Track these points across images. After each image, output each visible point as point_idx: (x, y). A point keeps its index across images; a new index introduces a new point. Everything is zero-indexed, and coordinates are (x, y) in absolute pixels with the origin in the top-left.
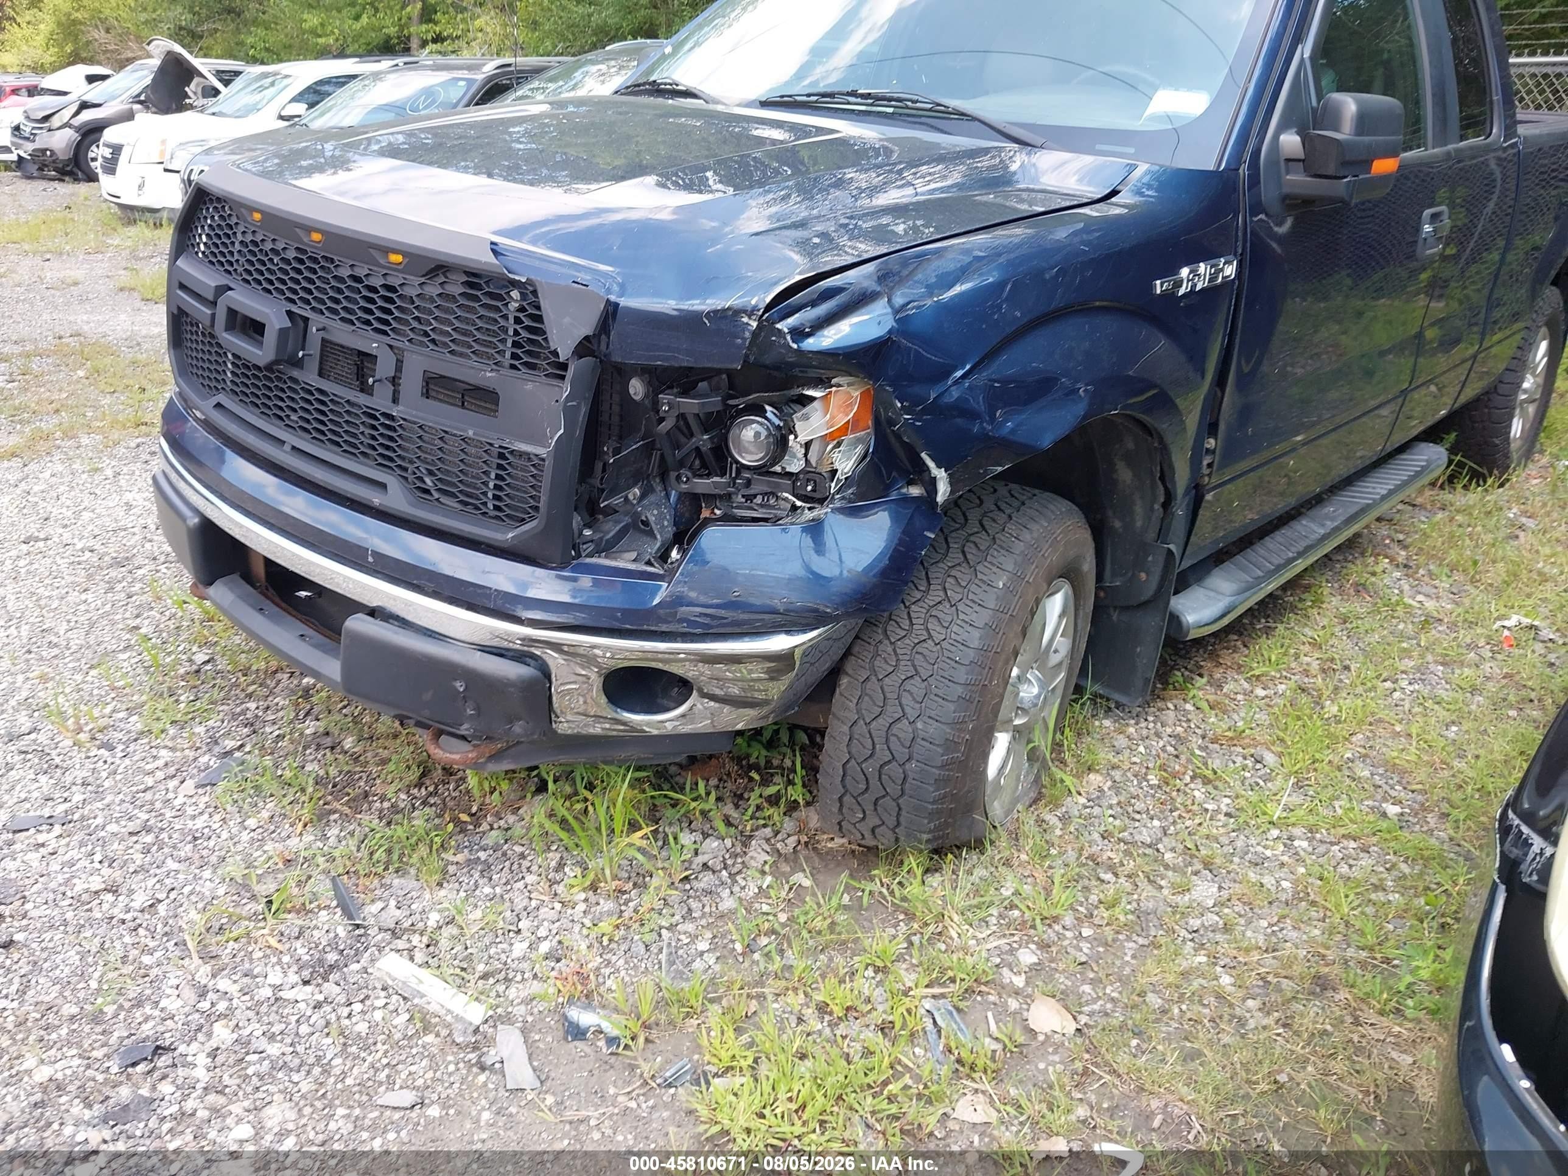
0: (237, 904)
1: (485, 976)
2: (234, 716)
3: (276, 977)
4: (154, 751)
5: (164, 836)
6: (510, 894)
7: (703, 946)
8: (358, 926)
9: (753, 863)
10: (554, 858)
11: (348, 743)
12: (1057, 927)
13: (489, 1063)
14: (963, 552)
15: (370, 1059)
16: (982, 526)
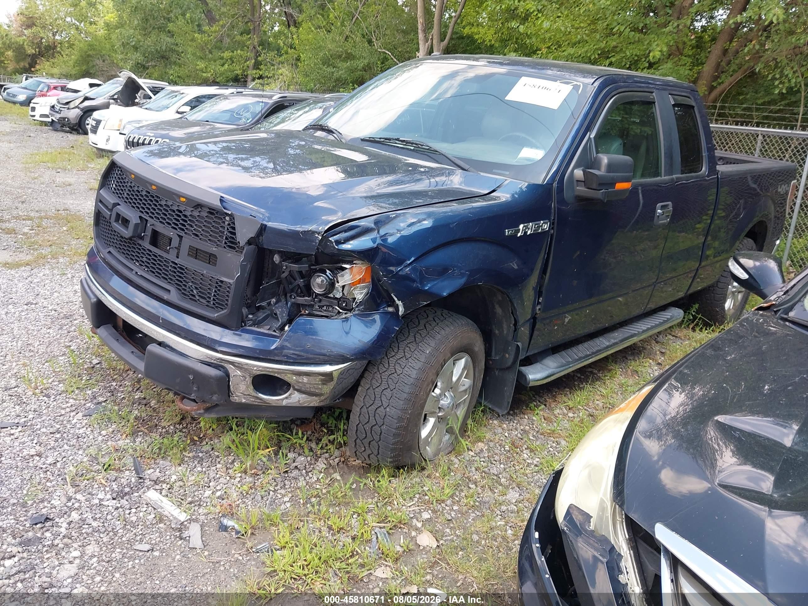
0: (91, 465)
1: (190, 503)
2: (105, 388)
3: (101, 496)
4: (67, 400)
5: (65, 435)
6: (209, 471)
7: (286, 499)
8: (141, 478)
9: (318, 468)
10: (231, 458)
11: (153, 403)
12: (443, 505)
13: (184, 537)
14: (415, 337)
15: (134, 531)
16: (425, 327)
